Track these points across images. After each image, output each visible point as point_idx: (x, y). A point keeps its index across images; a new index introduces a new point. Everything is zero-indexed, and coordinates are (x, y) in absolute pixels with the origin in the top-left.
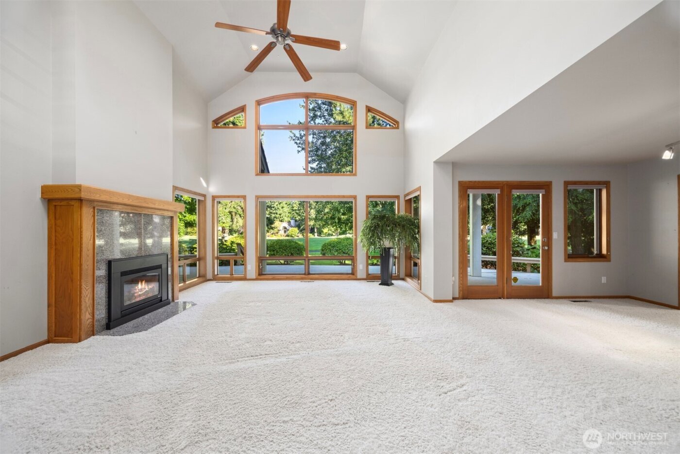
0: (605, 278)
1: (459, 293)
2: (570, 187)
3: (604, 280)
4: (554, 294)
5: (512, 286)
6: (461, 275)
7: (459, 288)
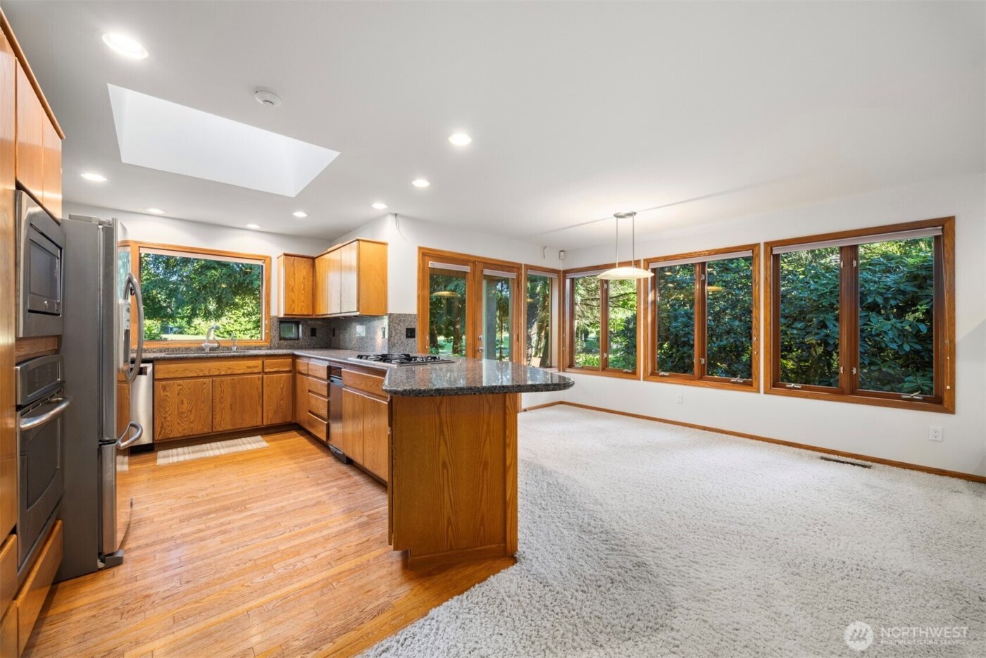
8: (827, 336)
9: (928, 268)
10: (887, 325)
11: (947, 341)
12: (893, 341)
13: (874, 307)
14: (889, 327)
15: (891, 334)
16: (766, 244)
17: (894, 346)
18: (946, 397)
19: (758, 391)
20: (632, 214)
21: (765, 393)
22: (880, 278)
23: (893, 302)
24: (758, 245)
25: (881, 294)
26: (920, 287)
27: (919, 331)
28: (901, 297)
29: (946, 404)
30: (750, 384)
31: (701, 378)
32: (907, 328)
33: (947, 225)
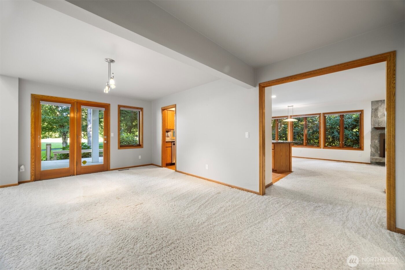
0: (140, 156)
1: (31, 177)
2: (122, 109)
3: (140, 157)
4: (111, 168)
5: (81, 166)
6: (33, 164)
7: (31, 173)
8: (334, 135)
9: (359, 118)
10: (349, 133)
11: (362, 136)
12: (351, 136)
13: (346, 128)
14: (350, 133)
15: (350, 135)
16: (323, 113)
17: (351, 138)
18: (362, 147)
19: (321, 148)
20: (293, 106)
21: (323, 148)
22: (347, 121)
23: (351, 127)
24: (321, 113)
25: (348, 125)
26: (357, 123)
27: (357, 134)
28: (352, 125)
29: (362, 149)
30: (319, 147)
31: (306, 146)
32: (354, 133)
33: (362, 112)
